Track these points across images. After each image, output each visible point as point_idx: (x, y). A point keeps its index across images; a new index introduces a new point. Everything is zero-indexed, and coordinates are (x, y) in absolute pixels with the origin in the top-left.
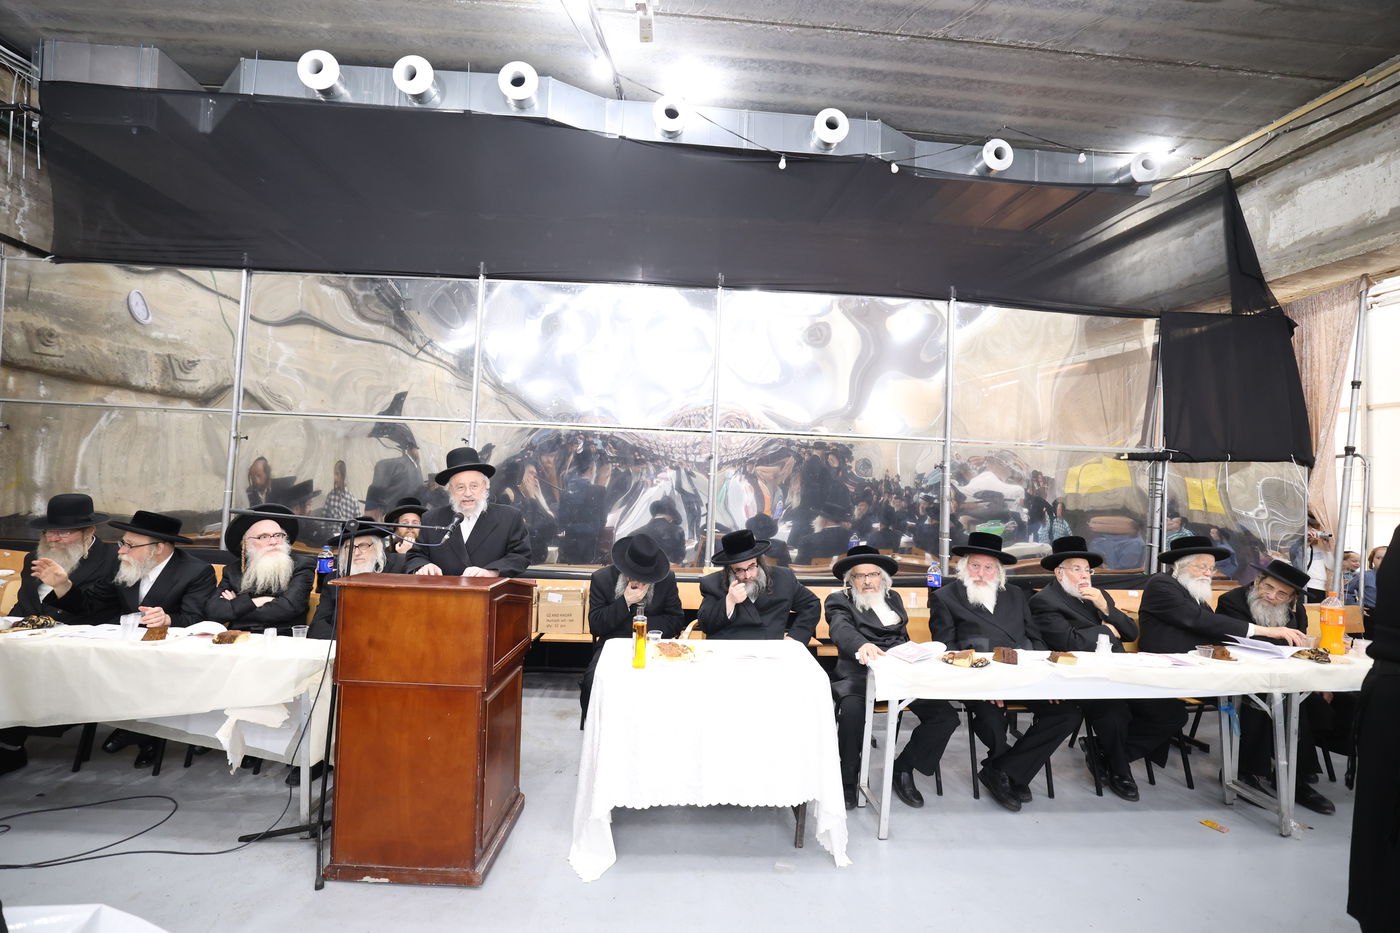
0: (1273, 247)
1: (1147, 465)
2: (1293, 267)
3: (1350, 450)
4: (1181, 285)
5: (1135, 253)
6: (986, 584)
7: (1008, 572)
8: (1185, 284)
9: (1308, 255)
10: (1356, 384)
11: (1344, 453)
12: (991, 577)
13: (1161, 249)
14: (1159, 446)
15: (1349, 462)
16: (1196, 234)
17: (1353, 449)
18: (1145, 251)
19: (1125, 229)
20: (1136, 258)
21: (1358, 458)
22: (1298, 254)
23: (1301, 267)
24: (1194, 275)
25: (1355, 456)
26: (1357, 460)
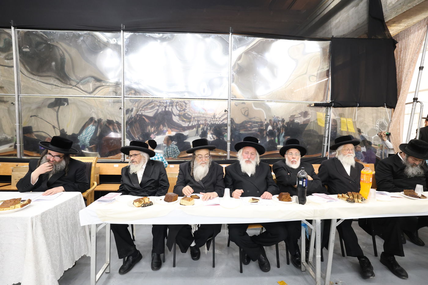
0: (390, 4)
1: (324, 109)
2: (397, 12)
3: (415, 99)
4: (353, 30)
5: (337, 18)
6: (251, 162)
7: (260, 157)
8: (355, 29)
9: (403, 5)
10: (421, 68)
11: (412, 101)
12: (253, 159)
13: (347, 14)
14: (329, 100)
15: (414, 105)
16: (360, 4)
17: (417, 99)
18: (341, 17)
19: (333, 7)
20: (337, 20)
21: (419, 103)
22: (399, 6)
23: (400, 12)
24: (358, 24)
25: (417, 102)
26: (418, 104)
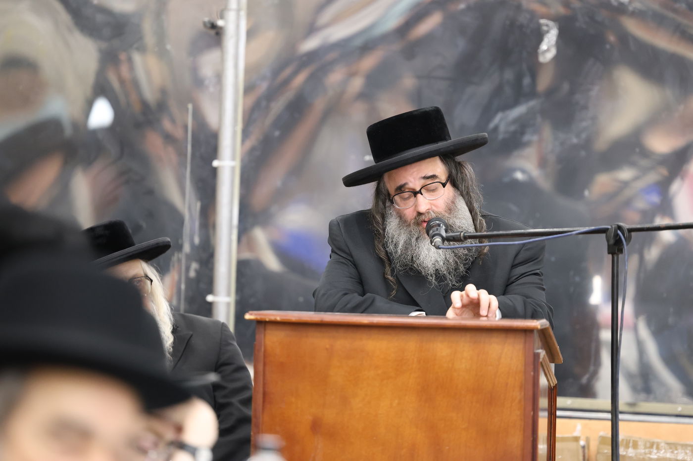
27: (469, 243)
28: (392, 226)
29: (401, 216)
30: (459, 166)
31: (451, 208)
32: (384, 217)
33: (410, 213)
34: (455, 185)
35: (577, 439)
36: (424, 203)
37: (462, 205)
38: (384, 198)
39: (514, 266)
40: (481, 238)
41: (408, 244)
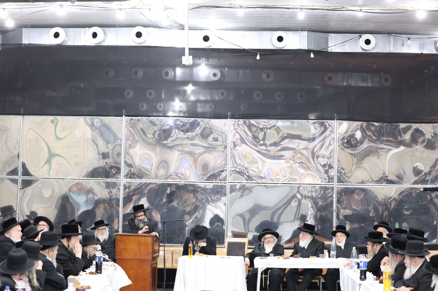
27: (147, 223)
28: (136, 221)
29: (137, 219)
30: (146, 212)
31: (144, 219)
32: (135, 219)
33: (138, 219)
34: (145, 215)
35: (170, 250)
36: (141, 218)
37: (146, 218)
38: (135, 217)
39: (153, 226)
40: (149, 222)
41: (138, 223)
